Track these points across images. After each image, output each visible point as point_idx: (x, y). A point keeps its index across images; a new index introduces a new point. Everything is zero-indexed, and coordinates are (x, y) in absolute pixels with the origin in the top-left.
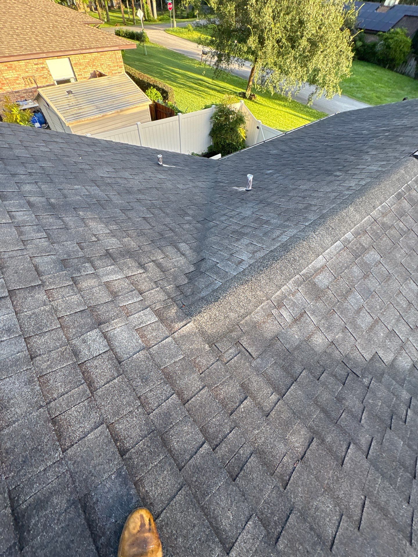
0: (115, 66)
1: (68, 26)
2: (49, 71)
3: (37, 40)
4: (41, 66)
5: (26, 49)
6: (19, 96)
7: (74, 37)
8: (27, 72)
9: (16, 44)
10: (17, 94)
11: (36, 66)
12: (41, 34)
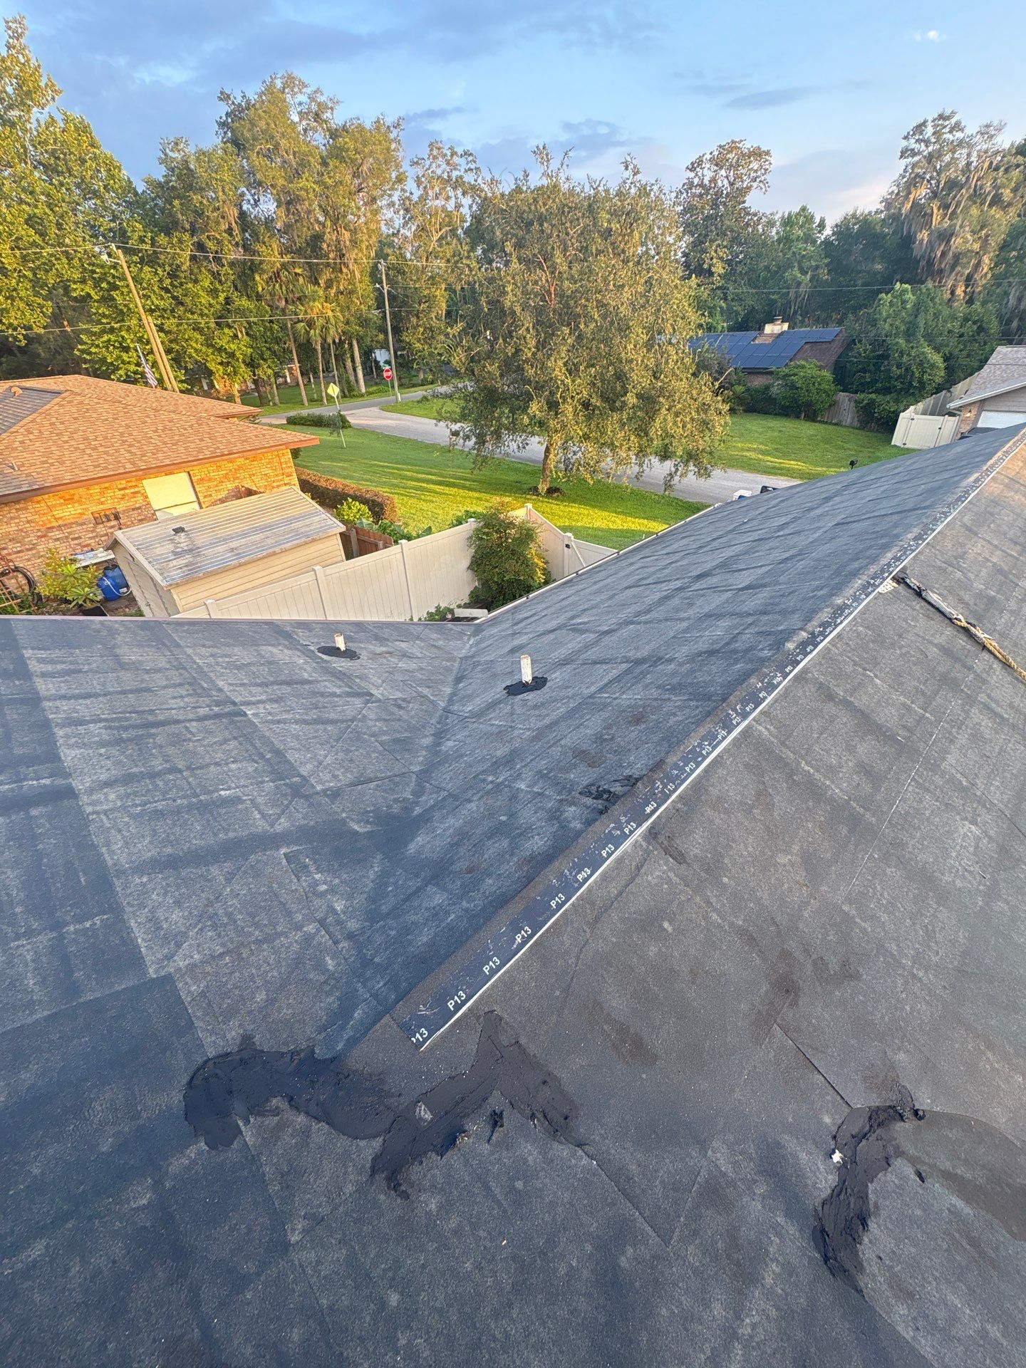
0: (277, 475)
1: (191, 426)
2: (147, 497)
3: (130, 452)
4: (132, 490)
5: (106, 468)
6: (79, 544)
7: (201, 440)
8: (102, 503)
9: (89, 463)
10: (76, 542)
11: (122, 492)
12: (139, 442)
